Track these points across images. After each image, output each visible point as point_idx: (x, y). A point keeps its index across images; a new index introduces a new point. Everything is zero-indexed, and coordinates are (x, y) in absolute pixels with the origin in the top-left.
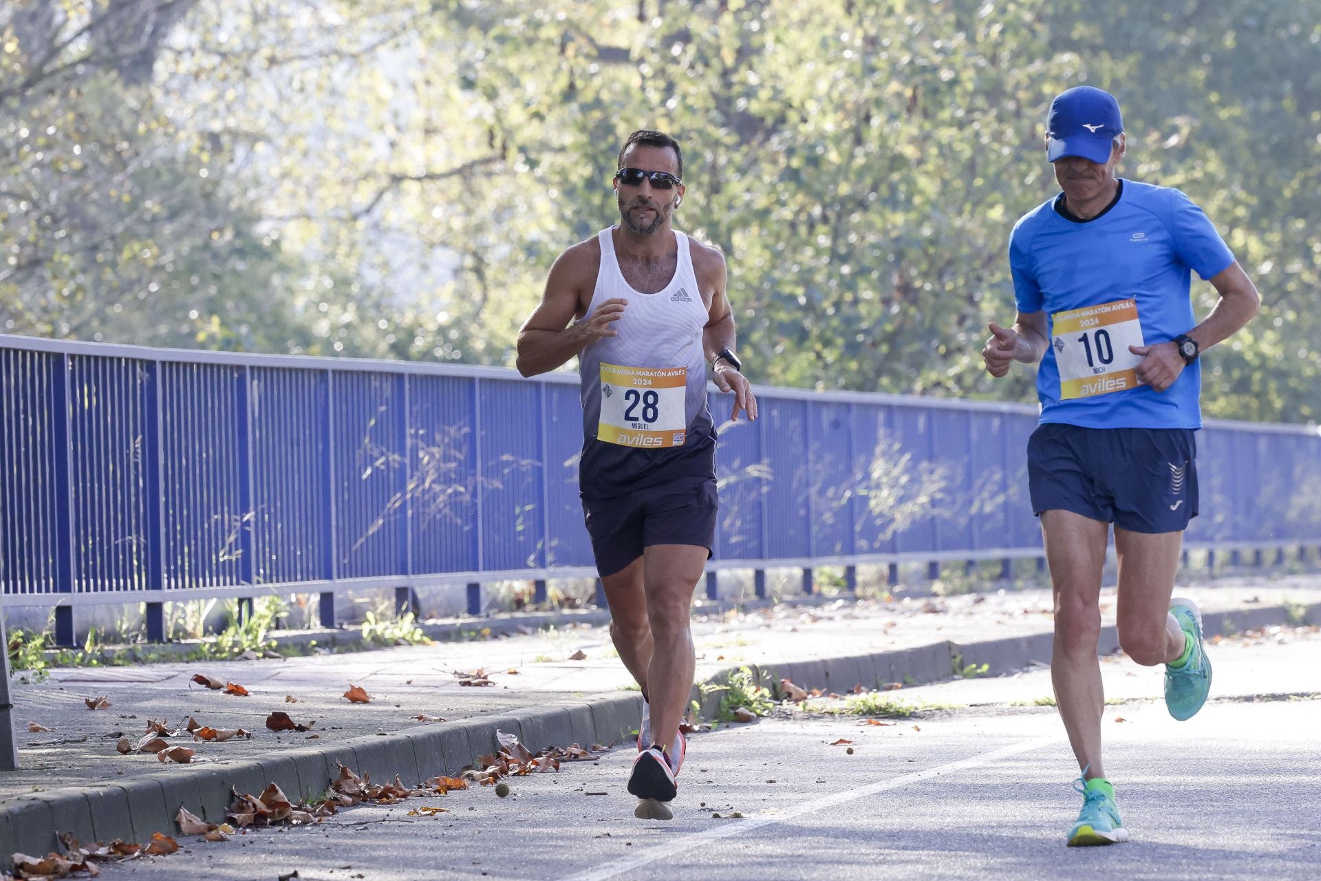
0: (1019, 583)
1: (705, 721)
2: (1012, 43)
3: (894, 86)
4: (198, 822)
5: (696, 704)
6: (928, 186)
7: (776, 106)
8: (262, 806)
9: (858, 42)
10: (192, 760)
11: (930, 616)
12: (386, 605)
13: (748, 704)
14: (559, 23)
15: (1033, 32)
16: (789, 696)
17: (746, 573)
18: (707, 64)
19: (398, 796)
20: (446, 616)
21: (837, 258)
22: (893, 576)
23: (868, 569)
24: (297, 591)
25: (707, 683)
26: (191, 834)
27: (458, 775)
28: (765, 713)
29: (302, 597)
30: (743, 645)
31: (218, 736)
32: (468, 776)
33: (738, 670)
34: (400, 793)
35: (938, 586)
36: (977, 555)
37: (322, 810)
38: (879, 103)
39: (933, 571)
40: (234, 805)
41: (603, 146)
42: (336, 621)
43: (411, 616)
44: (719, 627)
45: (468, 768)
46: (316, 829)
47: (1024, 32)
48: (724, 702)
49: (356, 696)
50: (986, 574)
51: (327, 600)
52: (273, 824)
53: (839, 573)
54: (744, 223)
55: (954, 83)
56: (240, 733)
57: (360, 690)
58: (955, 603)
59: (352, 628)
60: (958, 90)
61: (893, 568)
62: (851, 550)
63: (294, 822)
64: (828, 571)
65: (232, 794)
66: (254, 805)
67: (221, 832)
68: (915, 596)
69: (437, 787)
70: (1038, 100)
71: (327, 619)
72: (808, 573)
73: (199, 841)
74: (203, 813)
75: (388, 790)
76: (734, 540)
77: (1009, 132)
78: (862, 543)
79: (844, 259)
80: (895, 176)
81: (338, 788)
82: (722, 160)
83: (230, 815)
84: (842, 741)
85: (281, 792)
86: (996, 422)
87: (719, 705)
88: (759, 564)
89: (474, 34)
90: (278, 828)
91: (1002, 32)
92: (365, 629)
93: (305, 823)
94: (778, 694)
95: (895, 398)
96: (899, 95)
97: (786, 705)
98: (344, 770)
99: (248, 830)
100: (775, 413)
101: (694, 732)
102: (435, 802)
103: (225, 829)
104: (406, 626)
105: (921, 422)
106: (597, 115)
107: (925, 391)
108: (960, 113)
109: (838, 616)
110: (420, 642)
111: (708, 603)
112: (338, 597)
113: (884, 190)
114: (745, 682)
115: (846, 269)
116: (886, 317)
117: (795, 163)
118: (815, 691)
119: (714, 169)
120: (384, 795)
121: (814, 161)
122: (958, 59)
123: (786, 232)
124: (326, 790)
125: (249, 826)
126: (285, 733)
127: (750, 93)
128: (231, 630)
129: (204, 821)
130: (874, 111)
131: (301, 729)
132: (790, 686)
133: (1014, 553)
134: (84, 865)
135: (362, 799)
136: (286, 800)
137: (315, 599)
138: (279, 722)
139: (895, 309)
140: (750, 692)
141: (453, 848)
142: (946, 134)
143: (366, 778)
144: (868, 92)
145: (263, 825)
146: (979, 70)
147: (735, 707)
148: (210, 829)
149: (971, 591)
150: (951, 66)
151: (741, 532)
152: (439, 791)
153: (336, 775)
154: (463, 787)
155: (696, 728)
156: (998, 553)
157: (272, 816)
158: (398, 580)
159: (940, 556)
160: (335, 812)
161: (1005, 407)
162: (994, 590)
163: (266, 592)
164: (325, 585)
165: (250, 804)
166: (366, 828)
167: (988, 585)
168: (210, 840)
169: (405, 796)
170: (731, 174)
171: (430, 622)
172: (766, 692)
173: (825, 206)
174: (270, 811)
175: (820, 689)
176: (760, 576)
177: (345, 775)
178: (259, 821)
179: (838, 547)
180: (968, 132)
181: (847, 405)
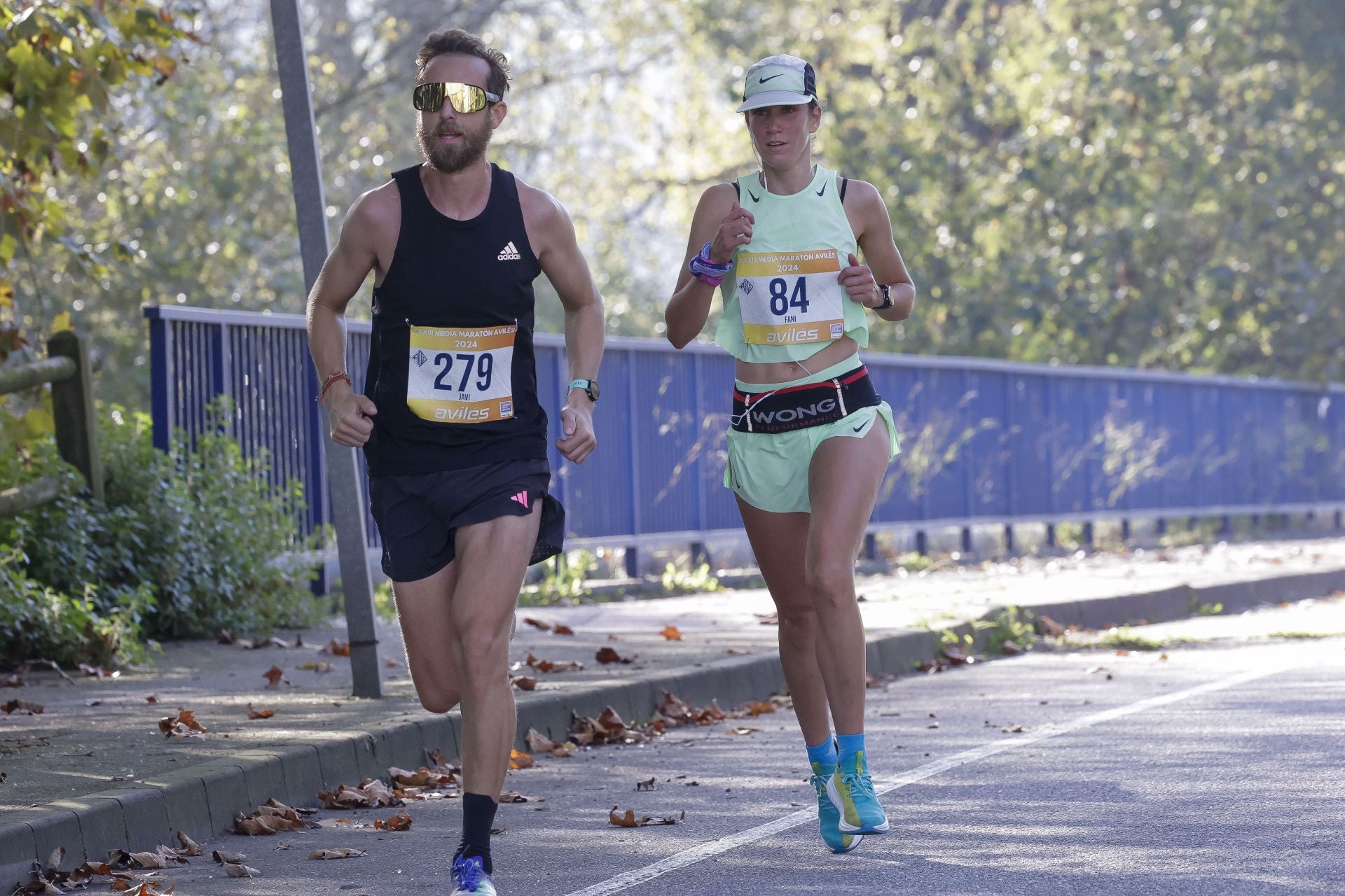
0: (1239, 536)
1: (979, 653)
2: (1222, 54)
3: (1118, 94)
4: (545, 741)
5: (969, 639)
6: (1149, 182)
7: (1010, 114)
8: (599, 727)
9: (1085, 55)
10: (536, 688)
11: (1163, 564)
12: (684, 558)
13: (1014, 638)
14: (816, 43)
15: (1242, 45)
16: (1049, 632)
17: (995, 529)
18: (949, 76)
19: (715, 718)
20: (734, 566)
21: (1068, 248)
22: (1125, 532)
23: (1104, 525)
24: (604, 545)
25: (978, 620)
26: (539, 752)
27: (766, 701)
28: (1029, 647)
29: (609, 551)
30: (1003, 588)
31: (555, 668)
32: (776, 702)
33: (1004, 609)
34: (718, 716)
35: (1166, 540)
36: (1200, 512)
37: (651, 731)
38: (1105, 109)
39: (1161, 527)
40: (575, 726)
41: (855, 151)
42: (640, 572)
43: (705, 568)
44: (980, 575)
45: (774, 694)
46: (648, 746)
47: (1234, 46)
48: (993, 637)
49: (671, 634)
50: (1209, 528)
51: (631, 554)
52: (610, 742)
53: (1078, 529)
54: (985, 218)
55: (1171, 90)
56: (574, 665)
57: (674, 629)
58: (1183, 554)
59: (652, 579)
60: (1175, 98)
61: (1125, 524)
62: (1088, 508)
63: (628, 741)
64: (1067, 527)
65: (573, 717)
66: (593, 727)
67: (566, 750)
68: (1147, 548)
69: (748, 710)
70: (1243, 106)
71: (632, 572)
72: (1051, 530)
73: (547, 757)
74: (549, 733)
75: (707, 713)
76: (987, 499)
77: (1222, 135)
78: (1098, 502)
79: (1075, 249)
80: (1120, 175)
81: (663, 712)
82: (964, 161)
83: (572, 735)
84: (1101, 669)
85: (616, 715)
86: (1214, 396)
87: (988, 640)
88: (1008, 520)
89: (734, 53)
90: (614, 746)
91: (1214, 46)
92: (667, 580)
93: (637, 741)
94: (1040, 630)
95: (1123, 372)
96: (1122, 102)
97: (1048, 640)
98: (668, 696)
99: (589, 748)
100: (1021, 386)
101: (967, 663)
102: (750, 723)
103: (569, 747)
104: (701, 577)
105: (1149, 395)
106: (849, 124)
107: (1149, 366)
108: (1177, 117)
109: (1082, 566)
110: (716, 591)
111: (966, 556)
112: (641, 551)
113: (1110, 186)
114: (1012, 620)
115: (1077, 258)
116: (1113, 301)
117: (1031, 163)
118: (1073, 627)
119: (957, 170)
120: (703, 717)
121: (1046, 163)
122: (1174, 69)
123: (1022, 226)
124: (652, 714)
125: (589, 744)
126: (613, 665)
127: (988, 101)
128: (550, 580)
129: (550, 739)
130: (1100, 118)
131: (626, 662)
132: (1050, 623)
133: (1233, 511)
134: (451, 777)
135: (684, 722)
136: (620, 721)
137: (620, 553)
138: (606, 656)
139: (1122, 293)
140: (1016, 628)
141: (772, 760)
142: (1165, 136)
143: (687, 702)
144: (1094, 100)
145: (601, 744)
146: (1194, 79)
147: (1002, 641)
148: (556, 747)
149: (1195, 542)
150: (1170, 75)
151: (993, 491)
152: (750, 714)
153: (661, 701)
154: (770, 711)
155: (970, 660)
156: (1217, 511)
157: (608, 735)
158: (692, 536)
159: (1169, 513)
160: (663, 733)
161: (1223, 379)
162: (1216, 542)
163: (578, 547)
164: (628, 540)
165: (589, 725)
166: (692, 745)
167: (1210, 539)
168: (557, 756)
169: (722, 718)
170: (972, 174)
171: (722, 573)
172: (1030, 628)
173: (1057, 202)
174: (606, 731)
175: (1075, 624)
176: (1009, 532)
177: (669, 700)
178: (597, 740)
179: (1077, 505)
180: (1184, 134)
181: (1083, 380)
